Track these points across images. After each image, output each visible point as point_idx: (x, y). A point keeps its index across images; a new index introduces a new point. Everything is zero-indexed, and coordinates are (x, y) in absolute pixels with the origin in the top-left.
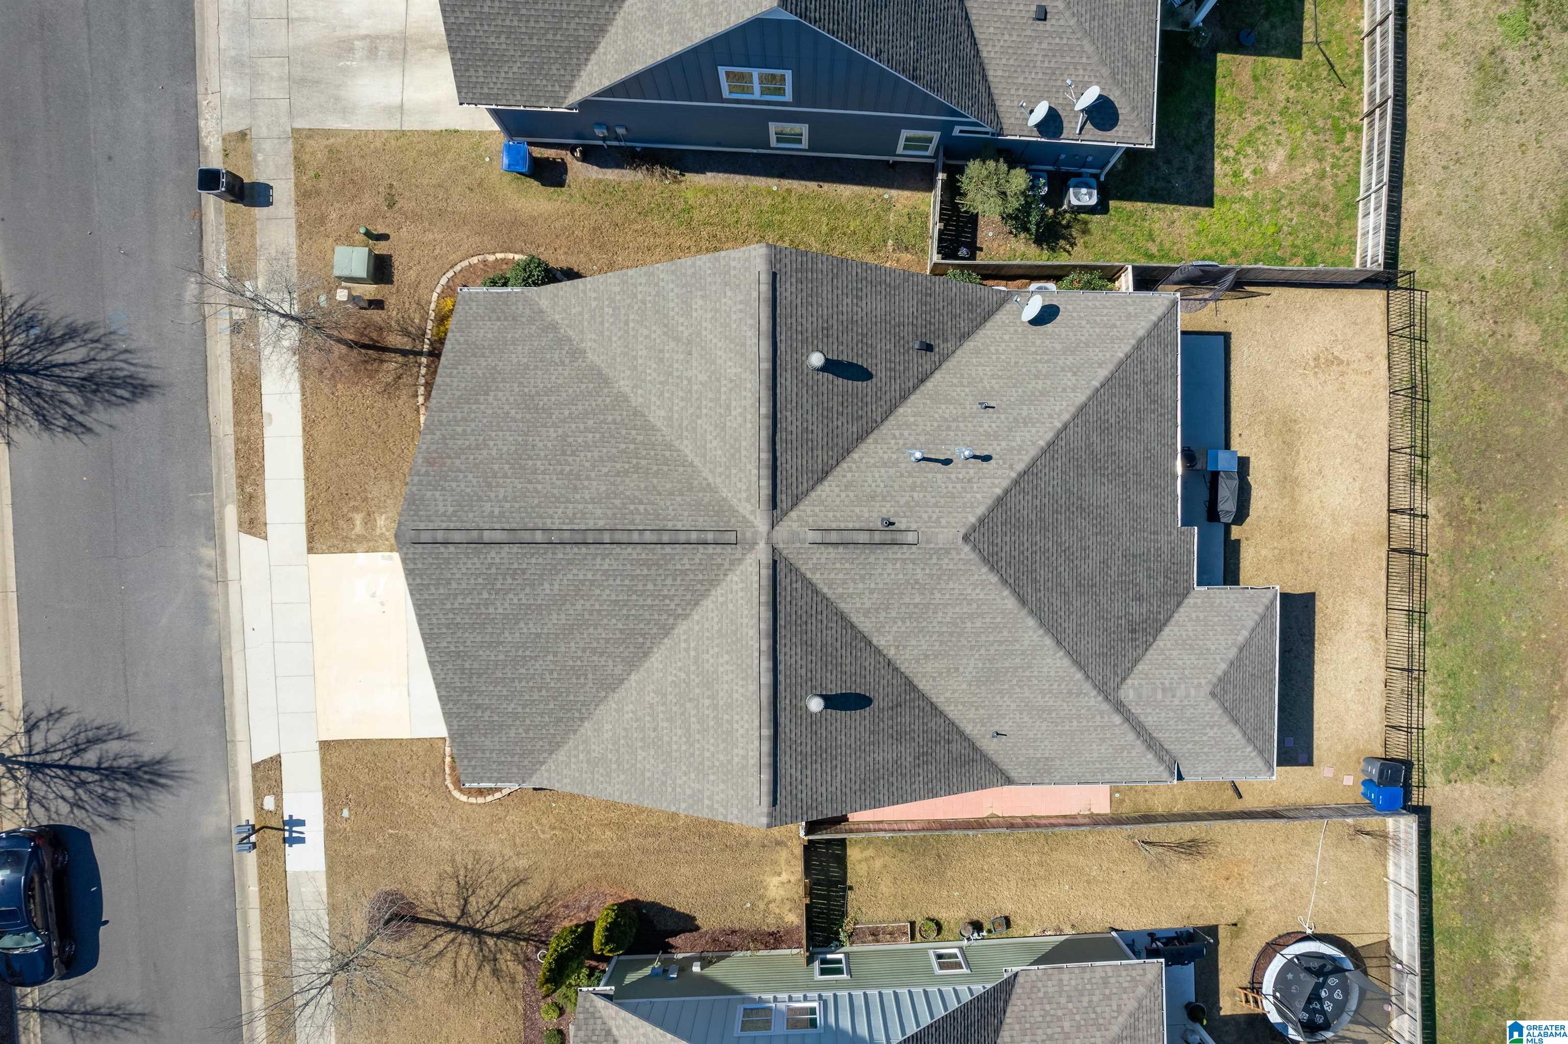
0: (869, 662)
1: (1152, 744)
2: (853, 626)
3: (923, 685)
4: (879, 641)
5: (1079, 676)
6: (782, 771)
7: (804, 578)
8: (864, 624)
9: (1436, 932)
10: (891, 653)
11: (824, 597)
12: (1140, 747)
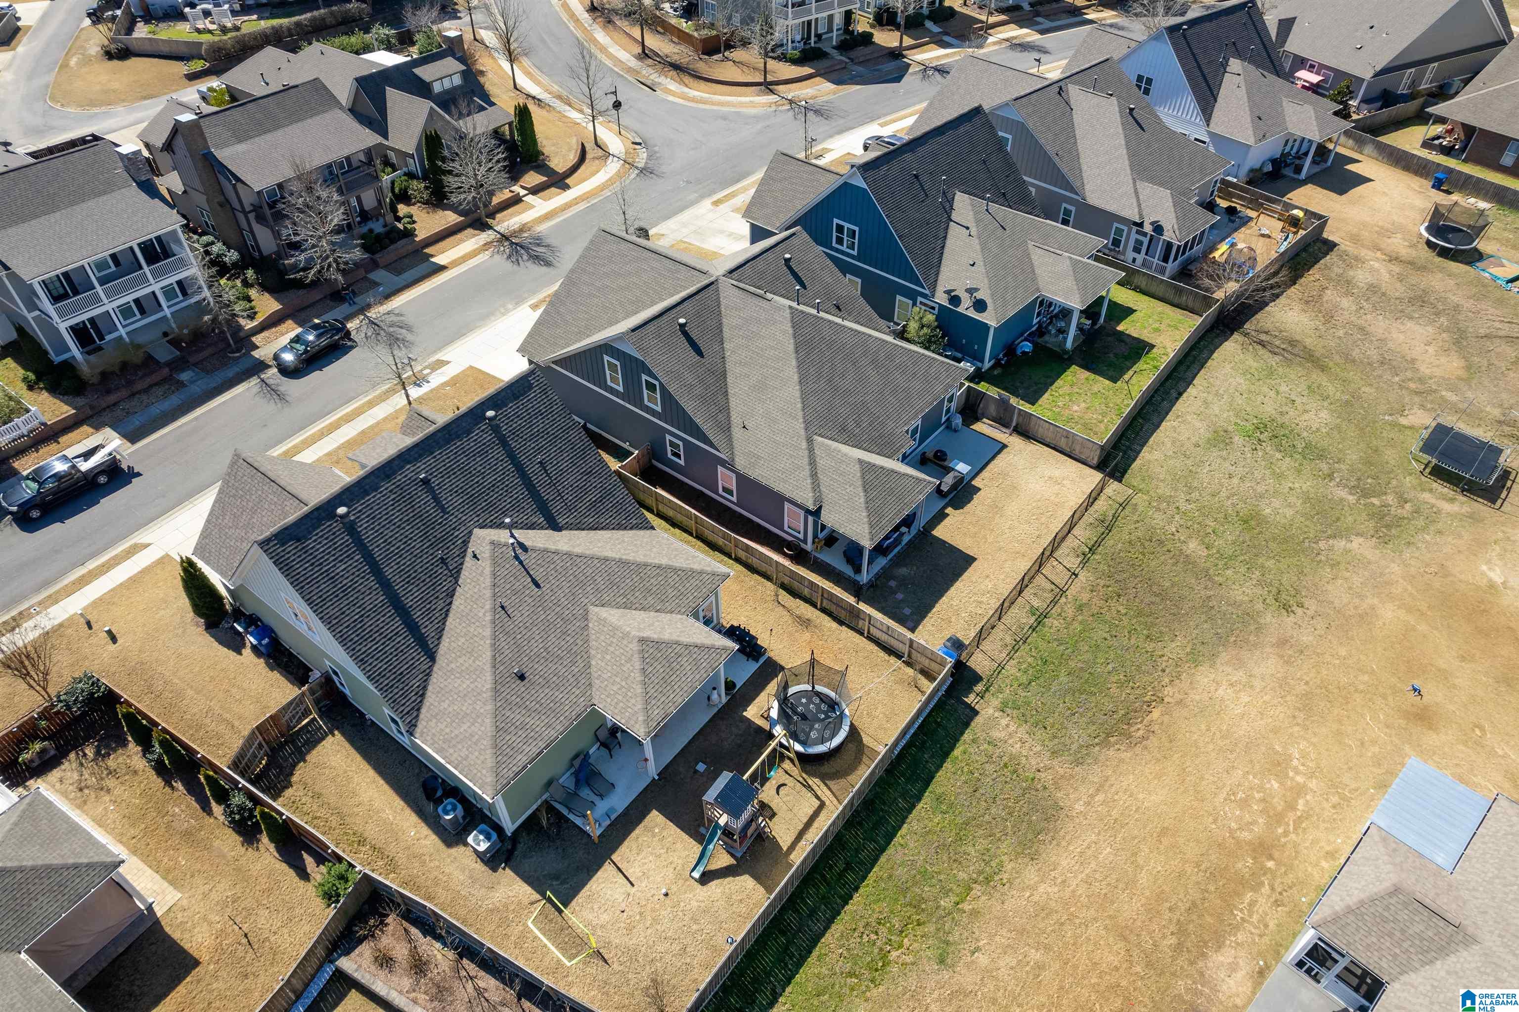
0: (716, 347)
1: (814, 475)
2: (721, 331)
3: (730, 379)
4: (727, 345)
5: (799, 405)
6: (648, 326)
7: (719, 298)
8: (726, 331)
9: (930, 789)
10: (728, 354)
11: (720, 312)
12: (807, 472)
